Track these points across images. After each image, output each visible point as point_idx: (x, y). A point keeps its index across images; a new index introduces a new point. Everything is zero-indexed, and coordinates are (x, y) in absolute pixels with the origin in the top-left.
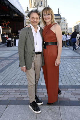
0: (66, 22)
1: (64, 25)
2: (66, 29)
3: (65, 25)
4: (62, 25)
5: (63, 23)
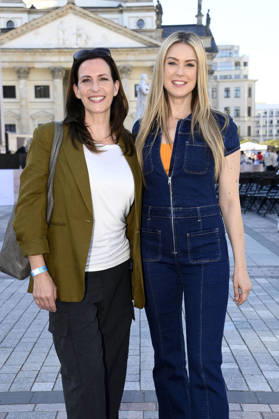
0: (244, 70)
1: (232, 93)
2: (244, 112)
4: (222, 93)
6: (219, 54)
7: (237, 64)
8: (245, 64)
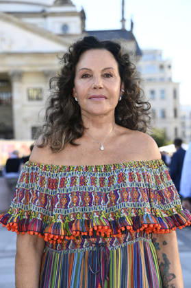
1: (158, 94)
2: (170, 114)
3: (163, 92)
5: (150, 80)
6: (144, 57)
7: (162, 67)
8: (170, 67)
